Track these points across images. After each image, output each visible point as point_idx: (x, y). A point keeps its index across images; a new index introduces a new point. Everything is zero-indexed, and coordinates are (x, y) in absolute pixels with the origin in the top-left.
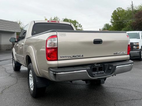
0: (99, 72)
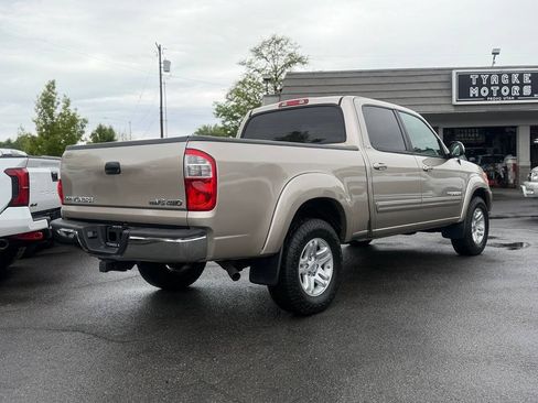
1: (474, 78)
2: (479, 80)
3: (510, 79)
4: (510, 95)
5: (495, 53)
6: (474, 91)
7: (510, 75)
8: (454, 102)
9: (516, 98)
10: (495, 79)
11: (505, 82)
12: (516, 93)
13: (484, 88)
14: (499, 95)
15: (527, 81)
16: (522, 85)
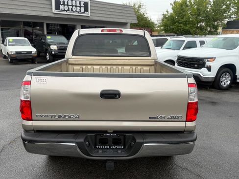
0: (111, 147)
1: (62, 1)
2: (64, 2)
4: (76, 11)
6: (62, 7)
7: (76, 2)
8: (54, 11)
9: (78, 12)
10: (70, 3)
11: (74, 4)
12: (78, 10)
13: (66, 6)
14: (72, 10)
15: (82, 5)
16: (80, 7)
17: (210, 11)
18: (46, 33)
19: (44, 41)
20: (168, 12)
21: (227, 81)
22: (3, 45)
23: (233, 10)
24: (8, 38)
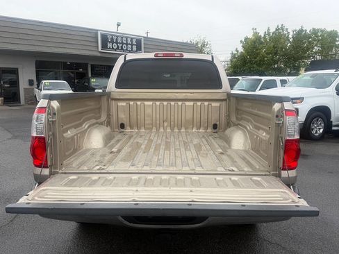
1: (110, 37)
2: (112, 39)
3: (127, 40)
4: (127, 50)
5: (118, 25)
6: (109, 45)
7: (127, 38)
8: (100, 50)
10: (119, 40)
11: (124, 42)
12: (129, 49)
13: (115, 44)
14: (122, 49)
15: (134, 43)
16: (132, 45)
17: (289, 48)
18: (90, 76)
19: (87, 84)
20: (238, 51)
21: (320, 129)
22: (37, 90)
23: (316, 48)
24: (44, 81)
